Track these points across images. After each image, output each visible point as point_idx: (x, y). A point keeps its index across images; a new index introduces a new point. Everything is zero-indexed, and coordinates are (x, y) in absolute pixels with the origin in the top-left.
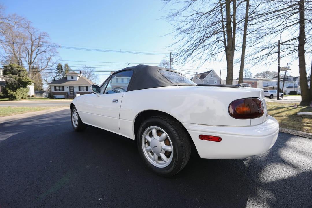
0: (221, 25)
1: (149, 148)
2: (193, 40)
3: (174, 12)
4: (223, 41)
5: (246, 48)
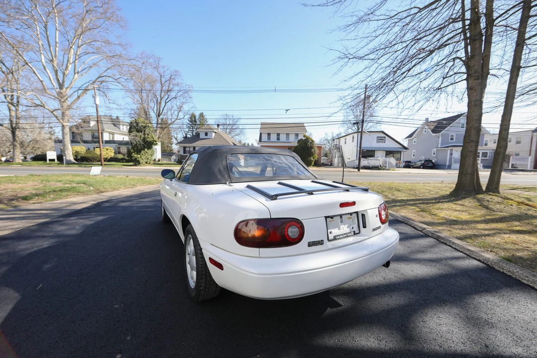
0: (461, 26)
4: (463, 61)
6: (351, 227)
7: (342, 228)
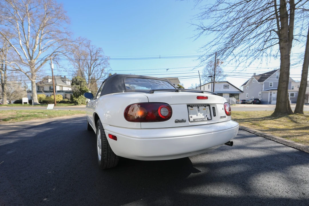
0: (274, 10)
4: (276, 32)
6: (206, 115)
7: (199, 115)
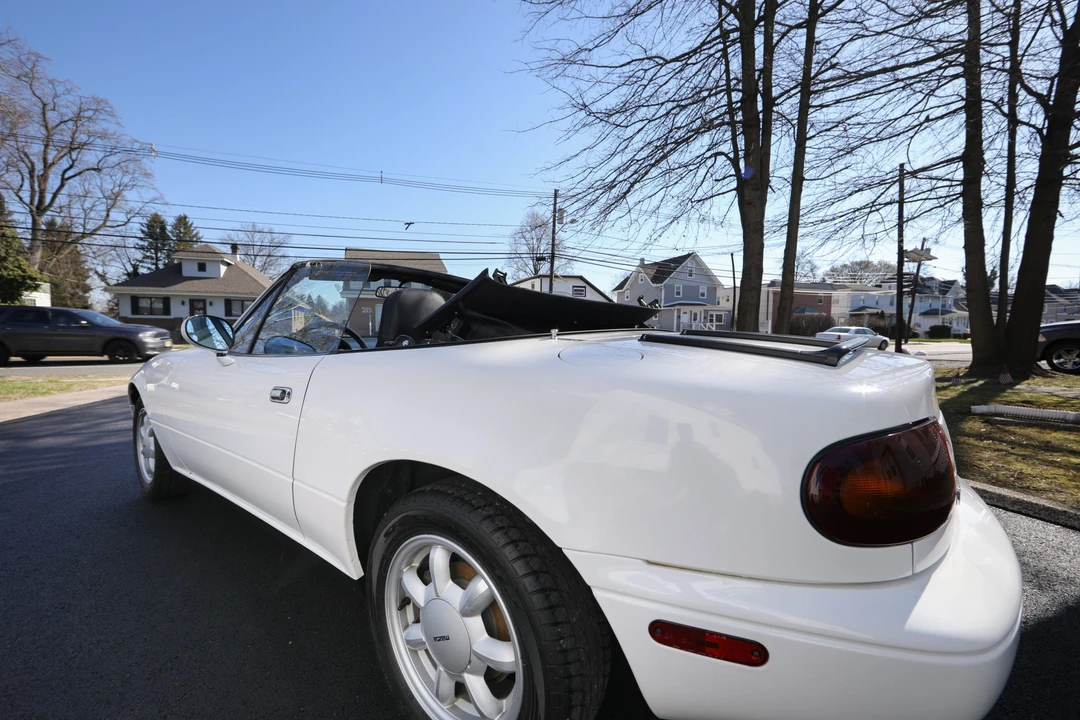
0: (724, 101)
1: (417, 632)
2: (629, 148)
3: (567, 49)
4: (729, 158)
5: (805, 183)
